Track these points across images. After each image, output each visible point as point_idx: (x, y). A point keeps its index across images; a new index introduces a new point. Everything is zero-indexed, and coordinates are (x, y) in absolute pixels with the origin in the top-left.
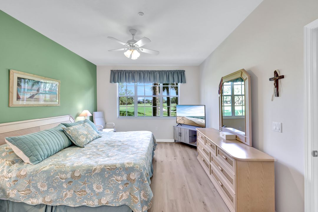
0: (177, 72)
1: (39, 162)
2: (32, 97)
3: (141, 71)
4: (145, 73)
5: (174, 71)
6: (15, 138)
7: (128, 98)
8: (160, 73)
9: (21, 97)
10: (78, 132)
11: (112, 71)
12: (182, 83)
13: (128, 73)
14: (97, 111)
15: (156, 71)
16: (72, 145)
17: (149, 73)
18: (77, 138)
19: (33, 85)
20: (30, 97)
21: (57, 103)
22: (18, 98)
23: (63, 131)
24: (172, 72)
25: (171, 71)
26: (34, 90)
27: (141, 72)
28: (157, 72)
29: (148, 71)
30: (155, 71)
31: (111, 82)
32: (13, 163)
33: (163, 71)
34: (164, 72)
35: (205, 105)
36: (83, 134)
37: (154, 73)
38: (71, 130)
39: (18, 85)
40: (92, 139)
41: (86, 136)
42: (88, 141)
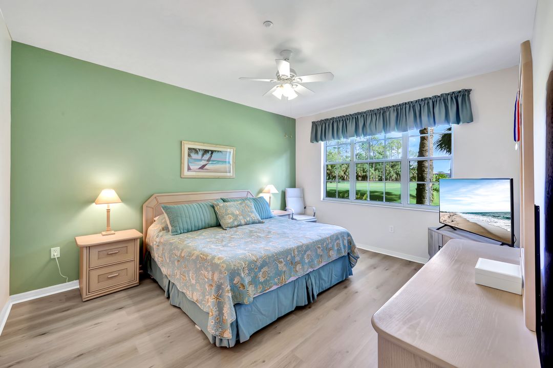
0: (444, 99)
1: (176, 233)
2: (202, 167)
3: (359, 113)
4: (366, 115)
5: (435, 97)
6: (167, 207)
7: (412, 167)
8: (397, 109)
9: (191, 167)
10: (226, 210)
11: (313, 123)
12: (461, 123)
13: (337, 121)
14: (295, 187)
15: (390, 107)
16: (218, 225)
17: (376, 114)
18: (223, 217)
19: (203, 155)
20: (200, 168)
21: (231, 174)
22: (189, 169)
23: (213, 207)
24: (428, 103)
25: (426, 99)
26: (205, 160)
27: (359, 117)
28: (392, 110)
29: (373, 111)
30: (387, 107)
31: (312, 141)
32: (163, 229)
33: (406, 103)
34: (407, 106)
35: (512, 180)
36: (233, 214)
37: (384, 112)
38: (220, 207)
39: (189, 155)
40: (243, 222)
41: (236, 217)
42: (236, 223)
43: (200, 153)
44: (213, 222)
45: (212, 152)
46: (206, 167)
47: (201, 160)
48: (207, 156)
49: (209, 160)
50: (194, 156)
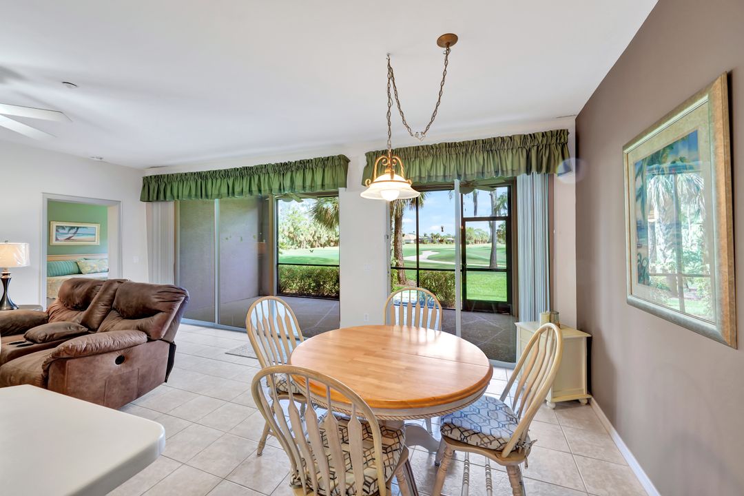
2: (69, 238)
9: (59, 239)
10: (86, 265)
19: (69, 230)
20: (67, 239)
22: (57, 239)
23: (76, 263)
26: (71, 234)
39: (57, 231)
40: (98, 271)
41: (93, 268)
42: (93, 271)
43: (67, 229)
44: (77, 270)
45: (78, 228)
46: (72, 238)
47: (68, 233)
48: (73, 231)
49: (75, 233)
50: (61, 231)
